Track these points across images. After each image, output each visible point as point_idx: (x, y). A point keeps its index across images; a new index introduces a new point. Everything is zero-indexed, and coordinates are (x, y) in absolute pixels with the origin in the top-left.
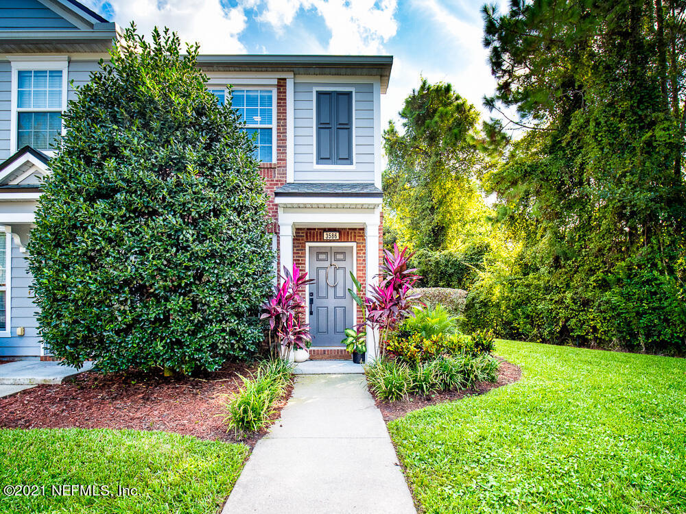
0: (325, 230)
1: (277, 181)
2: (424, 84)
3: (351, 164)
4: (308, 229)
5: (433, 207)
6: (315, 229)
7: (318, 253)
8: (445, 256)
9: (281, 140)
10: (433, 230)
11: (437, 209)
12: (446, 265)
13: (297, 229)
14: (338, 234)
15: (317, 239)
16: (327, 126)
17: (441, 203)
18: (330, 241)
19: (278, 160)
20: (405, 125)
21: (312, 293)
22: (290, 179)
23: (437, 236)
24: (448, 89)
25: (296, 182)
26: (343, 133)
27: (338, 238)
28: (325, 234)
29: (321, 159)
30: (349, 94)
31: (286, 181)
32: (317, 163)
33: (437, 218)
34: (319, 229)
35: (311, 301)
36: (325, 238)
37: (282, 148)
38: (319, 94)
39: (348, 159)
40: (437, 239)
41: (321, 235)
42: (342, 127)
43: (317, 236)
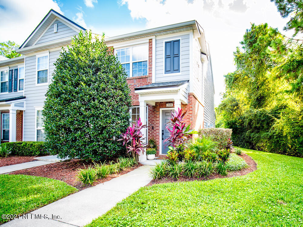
0: (167, 103)
1: (148, 83)
2: (253, 26)
3: (179, 72)
4: (160, 102)
5: (258, 87)
6: (163, 102)
7: (166, 113)
8: (260, 111)
9: (150, 65)
10: (257, 98)
11: (260, 87)
12: (260, 116)
13: (156, 103)
14: (172, 104)
15: (164, 107)
16: (169, 57)
17: (262, 84)
18: (169, 107)
19: (149, 74)
20: (244, 48)
21: (163, 130)
22: (153, 82)
23: (260, 101)
24: (265, 26)
25: (156, 83)
26: (176, 59)
27: (172, 106)
28: (167, 104)
29: (167, 71)
30: (179, 41)
31: (152, 83)
32: (165, 73)
33: (260, 92)
34: (165, 102)
35: (163, 134)
36: (167, 106)
37: (150, 69)
38: (166, 43)
39: (178, 70)
40: (260, 103)
41: (166, 105)
42: (175, 56)
43: (164, 105)
